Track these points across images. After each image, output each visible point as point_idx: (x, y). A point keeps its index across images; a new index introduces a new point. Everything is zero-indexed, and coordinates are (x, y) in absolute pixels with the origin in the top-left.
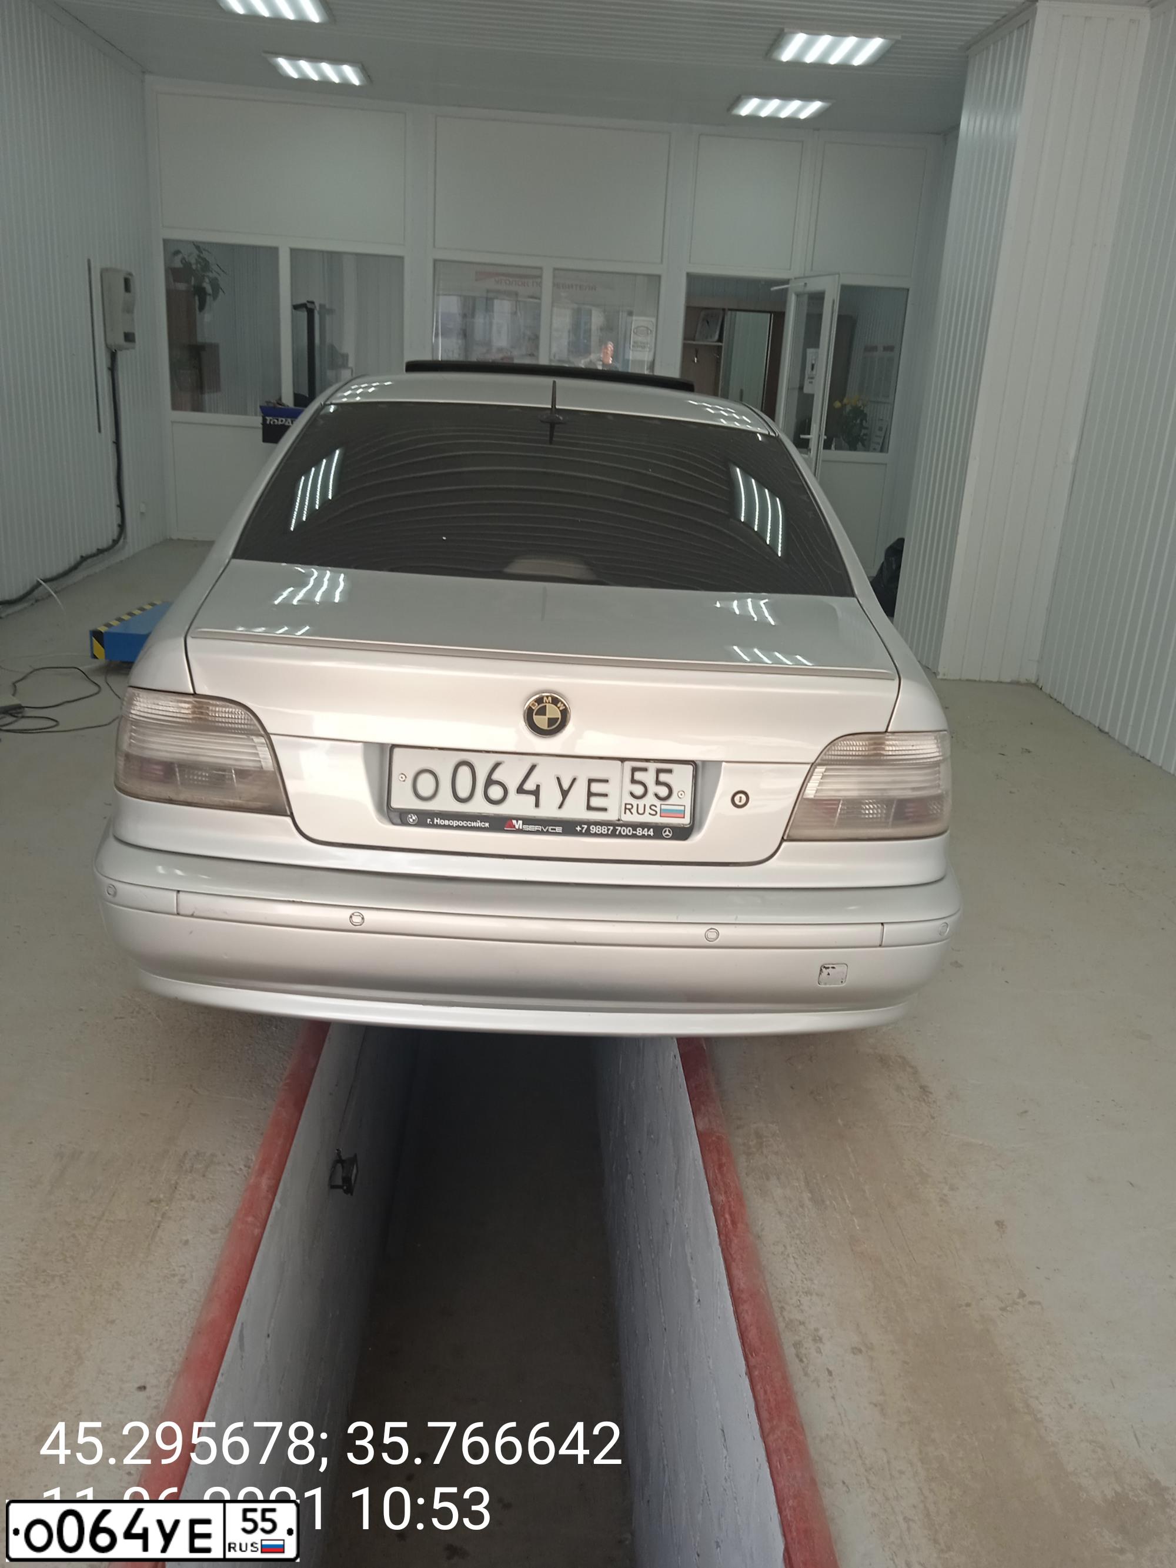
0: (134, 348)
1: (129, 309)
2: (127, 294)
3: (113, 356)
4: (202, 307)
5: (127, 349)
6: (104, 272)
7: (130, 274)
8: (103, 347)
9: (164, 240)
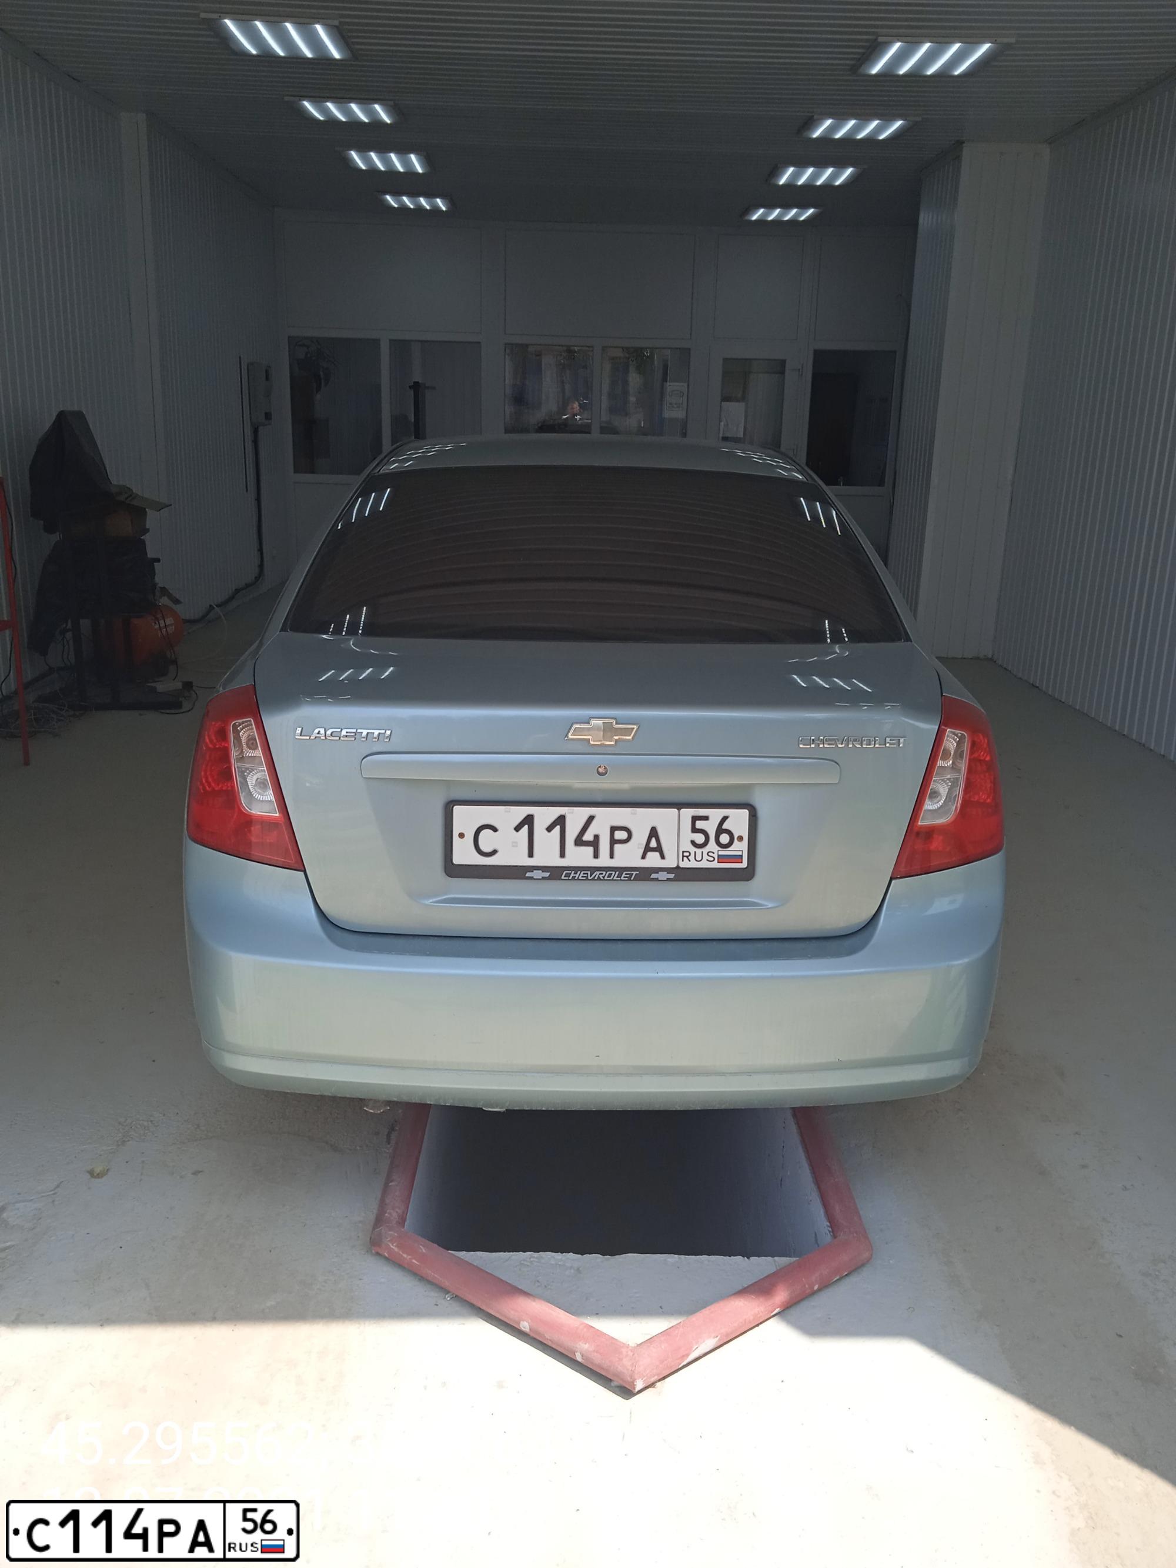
0: (270, 424)
1: (268, 394)
2: (267, 383)
3: (256, 431)
4: (319, 389)
5: (266, 425)
6: (250, 364)
7: (269, 367)
8: (249, 423)
9: (289, 337)
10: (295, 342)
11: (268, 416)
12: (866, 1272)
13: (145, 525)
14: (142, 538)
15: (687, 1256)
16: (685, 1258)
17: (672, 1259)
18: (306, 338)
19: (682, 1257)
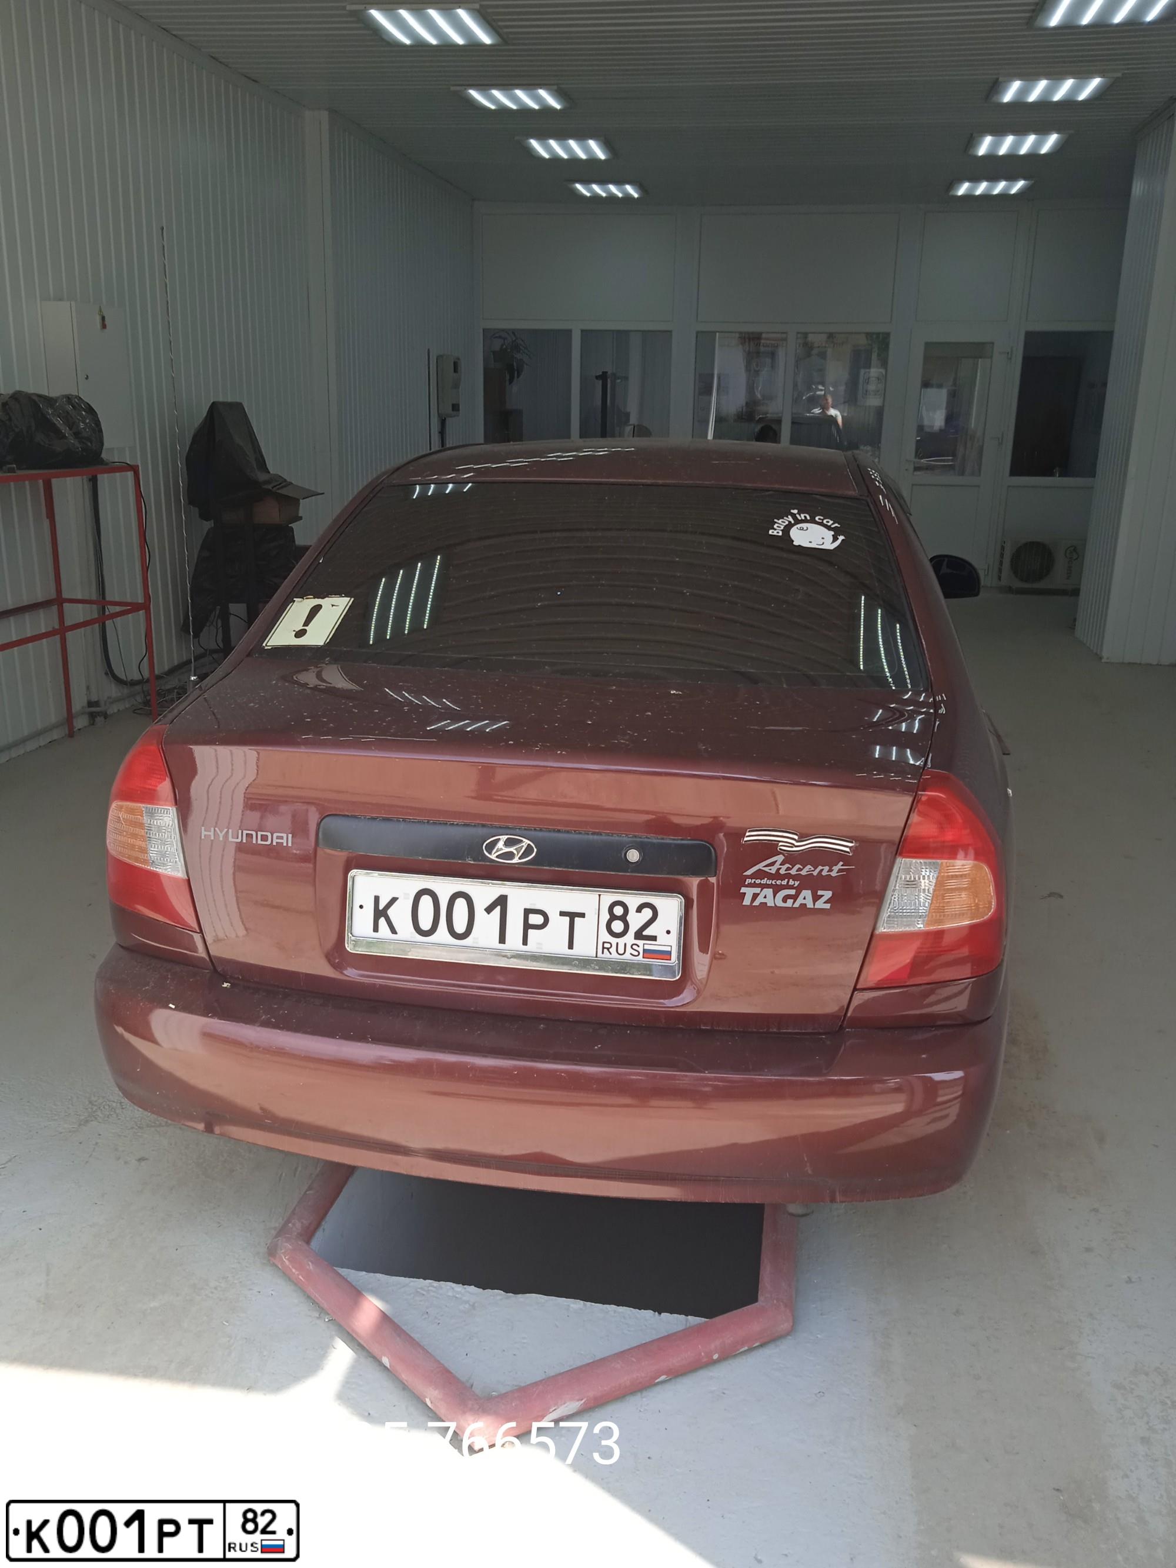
0: (458, 416)
1: (456, 385)
2: (455, 374)
3: (443, 423)
4: (511, 381)
5: (454, 416)
6: (439, 358)
7: (459, 359)
8: (436, 414)
9: (484, 330)
10: (490, 335)
11: (455, 407)
12: (785, 1345)
13: (298, 513)
14: (290, 525)
15: (593, 1304)
16: (592, 1305)
17: (576, 1305)
18: (503, 330)
19: (589, 1304)
